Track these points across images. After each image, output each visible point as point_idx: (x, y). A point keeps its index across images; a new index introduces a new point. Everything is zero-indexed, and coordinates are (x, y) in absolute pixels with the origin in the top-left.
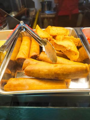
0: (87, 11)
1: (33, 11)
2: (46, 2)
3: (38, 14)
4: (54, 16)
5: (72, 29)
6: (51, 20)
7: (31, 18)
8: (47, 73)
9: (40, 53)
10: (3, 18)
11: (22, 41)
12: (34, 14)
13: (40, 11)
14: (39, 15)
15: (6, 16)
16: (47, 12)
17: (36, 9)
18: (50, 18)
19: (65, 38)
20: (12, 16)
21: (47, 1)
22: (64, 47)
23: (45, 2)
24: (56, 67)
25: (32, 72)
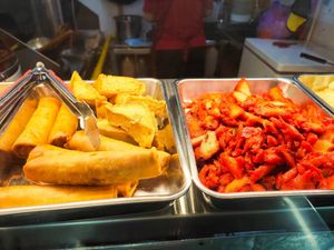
0: (226, 42)
1: (95, 37)
2: (129, 18)
3: (106, 45)
4: (147, 51)
5: (155, 81)
6: (142, 61)
7: (87, 56)
8: (73, 171)
9: (74, 133)
10: (6, 52)
11: (36, 107)
12: (96, 45)
13: (112, 39)
14: (110, 49)
15: (15, 47)
16: (131, 42)
17: (102, 34)
18: (140, 56)
19: (133, 100)
20: (34, 48)
21: (131, 16)
22: (126, 119)
23: (126, 16)
24: (95, 157)
25: (40, 170)
